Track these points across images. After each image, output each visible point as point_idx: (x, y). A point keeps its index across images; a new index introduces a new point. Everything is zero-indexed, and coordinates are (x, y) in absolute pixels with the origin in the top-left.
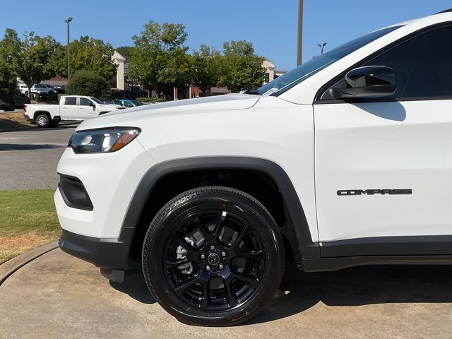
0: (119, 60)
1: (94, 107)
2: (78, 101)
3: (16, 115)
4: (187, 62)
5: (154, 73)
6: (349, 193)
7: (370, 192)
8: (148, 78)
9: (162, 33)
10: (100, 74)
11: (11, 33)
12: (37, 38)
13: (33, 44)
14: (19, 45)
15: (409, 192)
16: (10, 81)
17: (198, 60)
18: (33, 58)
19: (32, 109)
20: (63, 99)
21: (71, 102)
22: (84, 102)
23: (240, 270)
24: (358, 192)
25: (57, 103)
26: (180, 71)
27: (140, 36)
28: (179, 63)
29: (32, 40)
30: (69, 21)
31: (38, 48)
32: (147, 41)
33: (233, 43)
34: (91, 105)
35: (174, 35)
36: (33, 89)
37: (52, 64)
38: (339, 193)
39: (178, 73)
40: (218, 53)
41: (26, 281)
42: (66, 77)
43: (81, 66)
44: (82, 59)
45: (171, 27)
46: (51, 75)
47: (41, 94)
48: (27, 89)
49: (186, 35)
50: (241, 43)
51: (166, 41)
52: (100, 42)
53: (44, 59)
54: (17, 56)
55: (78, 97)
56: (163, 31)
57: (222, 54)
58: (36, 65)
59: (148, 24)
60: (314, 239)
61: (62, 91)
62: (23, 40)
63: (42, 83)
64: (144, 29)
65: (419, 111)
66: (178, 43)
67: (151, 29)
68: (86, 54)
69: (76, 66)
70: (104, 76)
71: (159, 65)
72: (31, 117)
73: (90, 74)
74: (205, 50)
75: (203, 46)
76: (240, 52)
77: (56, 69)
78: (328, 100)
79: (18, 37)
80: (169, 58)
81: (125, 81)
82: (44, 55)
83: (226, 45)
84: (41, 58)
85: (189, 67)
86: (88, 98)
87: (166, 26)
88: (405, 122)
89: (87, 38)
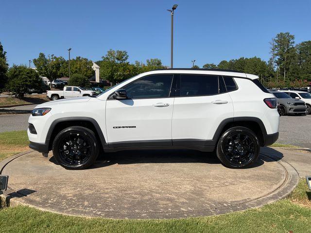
0: (97, 68)
1: (80, 92)
2: (73, 89)
3: (43, 96)
4: (129, 69)
5: (113, 75)
6: (117, 127)
7: (123, 127)
8: (109, 77)
9: (116, 55)
10: (85, 75)
11: (42, 55)
12: (55, 57)
13: (53, 61)
14: (46, 61)
15: (135, 127)
16: (39, 80)
17: (134, 68)
18: (52, 67)
19: (50, 93)
20: (65, 88)
21: (69, 89)
22: (75, 90)
23: (85, 152)
24: (120, 127)
25: (63, 90)
26: (125, 73)
27: (105, 57)
28: (124, 70)
29: (52, 58)
30: (70, 50)
31: (55, 63)
32: (108, 59)
33: (152, 60)
34: (79, 91)
35: (122, 56)
36: (53, 83)
37: (61, 70)
38: (114, 128)
39: (124, 75)
40: (144, 65)
41: (21, 160)
42: (68, 77)
43: (76, 71)
44: (76, 68)
45: (121, 52)
46: (62, 76)
47: (57, 85)
48: (50, 83)
49: (128, 56)
50: (155, 60)
51: (118, 59)
52: (86, 60)
53: (58, 68)
54: (45, 67)
55: (73, 87)
56: (116, 54)
57: (146, 65)
58: (54, 71)
59: (109, 51)
60: (107, 142)
61: (66, 84)
62: (48, 58)
63: (57, 79)
64: (107, 54)
65: (138, 102)
66: (124, 60)
67: (111, 53)
68: (78, 65)
69: (73, 72)
70: (87, 76)
71: (115, 71)
72: (50, 97)
73: (80, 76)
74: (138, 63)
75: (136, 61)
76: (155, 64)
77: (63, 73)
78: (111, 99)
79: (46, 57)
80: (119, 67)
81: (100, 78)
82: (58, 66)
83: (148, 61)
84: (56, 67)
85: (130, 72)
86: (77, 87)
87: (118, 52)
88: (133, 106)
89: (80, 57)
